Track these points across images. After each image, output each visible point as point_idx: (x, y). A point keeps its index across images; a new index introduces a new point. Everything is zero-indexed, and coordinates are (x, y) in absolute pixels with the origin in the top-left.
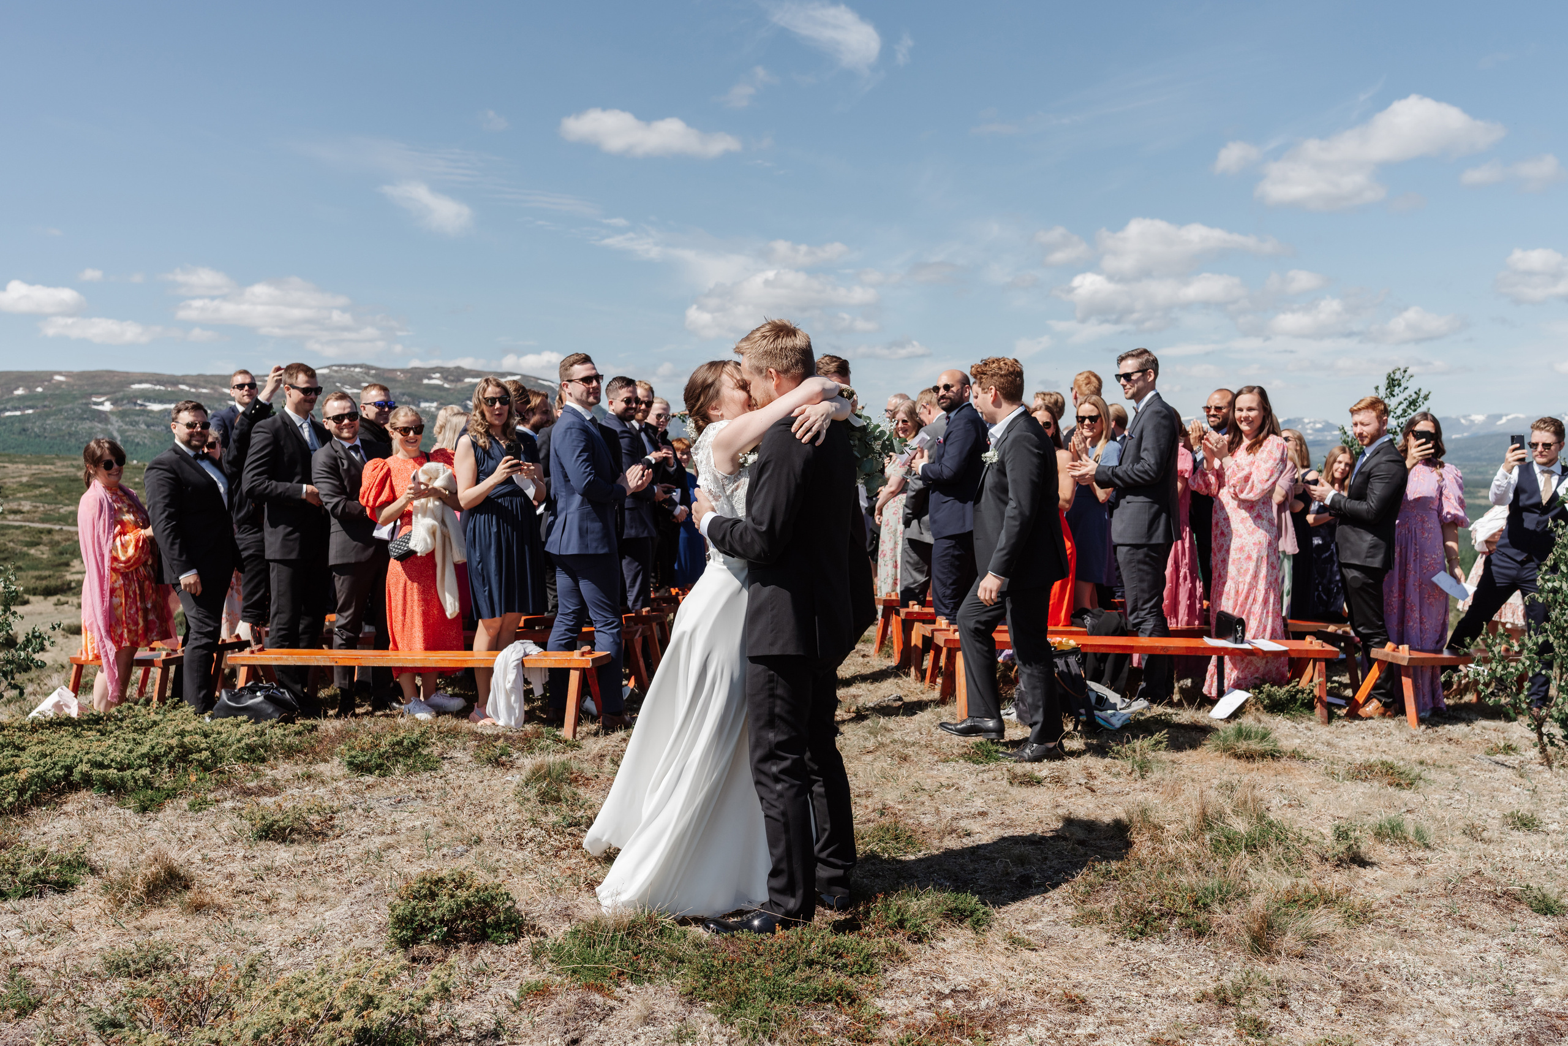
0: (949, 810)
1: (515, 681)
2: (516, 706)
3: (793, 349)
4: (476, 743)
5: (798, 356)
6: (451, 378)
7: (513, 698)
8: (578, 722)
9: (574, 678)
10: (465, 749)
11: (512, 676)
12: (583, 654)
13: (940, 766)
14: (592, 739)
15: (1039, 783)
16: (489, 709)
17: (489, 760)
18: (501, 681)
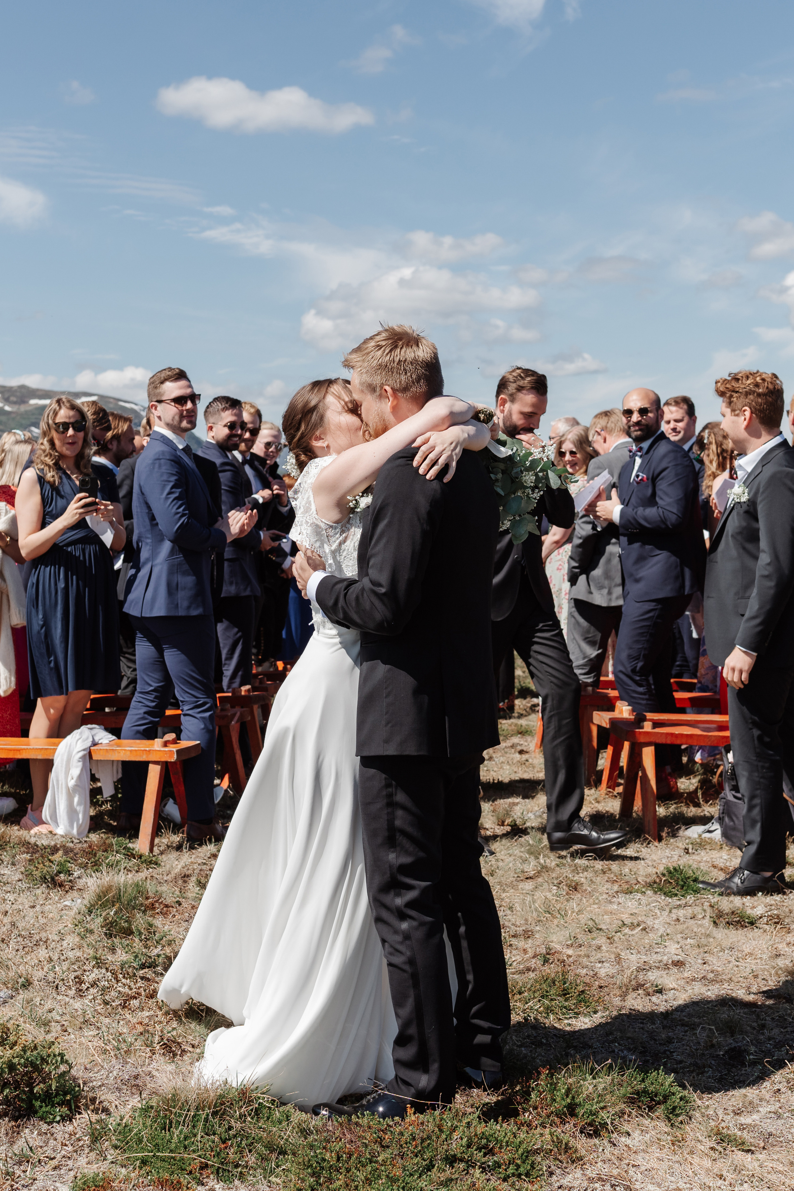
0: (633, 958)
1: (80, 777)
2: (80, 809)
3: (414, 362)
4: (28, 857)
5: (421, 371)
6: (13, 399)
7: (76, 800)
8: (157, 831)
9: (154, 774)
10: (13, 864)
11: (76, 770)
12: (166, 744)
13: (622, 898)
14: (174, 854)
15: (752, 923)
16: (46, 813)
17: (44, 879)
18: (62, 777)
